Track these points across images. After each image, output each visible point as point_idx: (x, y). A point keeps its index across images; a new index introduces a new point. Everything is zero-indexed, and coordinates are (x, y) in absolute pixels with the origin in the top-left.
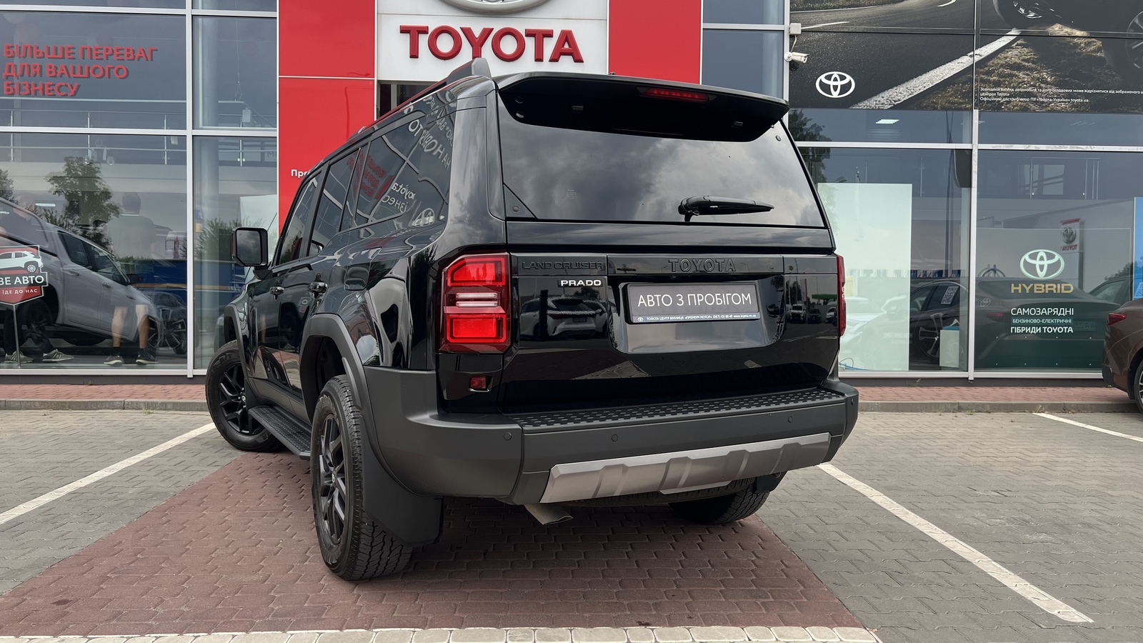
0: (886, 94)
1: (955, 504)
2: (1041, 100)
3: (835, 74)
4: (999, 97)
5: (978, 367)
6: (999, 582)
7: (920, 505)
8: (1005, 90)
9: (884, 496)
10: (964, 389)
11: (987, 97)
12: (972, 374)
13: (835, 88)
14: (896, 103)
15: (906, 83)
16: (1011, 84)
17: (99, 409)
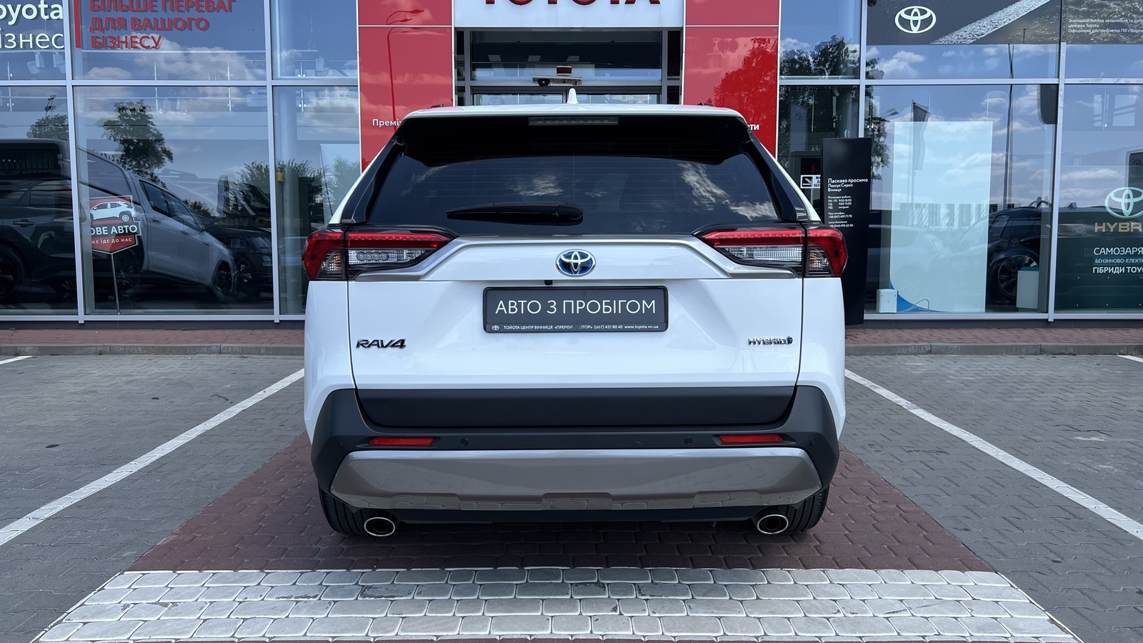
0: (969, 28)
1: (1058, 449)
2: (1132, 31)
3: (916, 9)
4: (1088, 28)
5: (1058, 308)
6: (1120, 528)
7: (1022, 450)
9: (984, 442)
10: (1044, 331)
12: (1052, 316)
13: (915, 23)
14: (978, 38)
15: (991, 16)
16: (1101, 14)
17: (197, 353)
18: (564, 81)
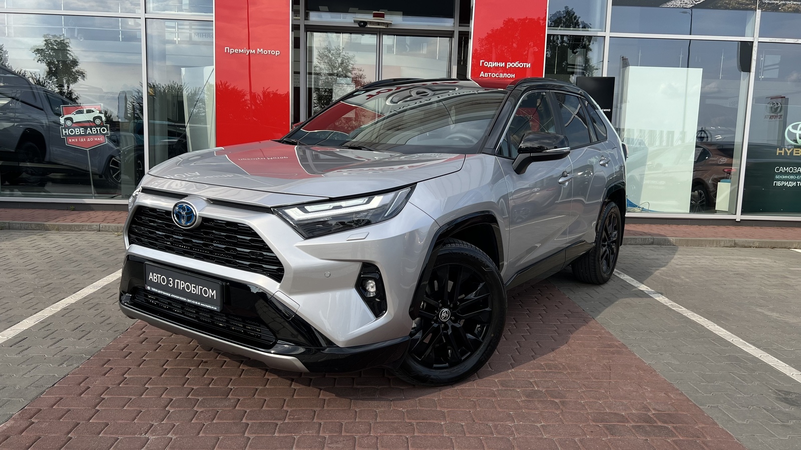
4: (777, 0)
5: (744, 211)
10: (733, 229)
12: (739, 217)
14: (696, 3)
17: (80, 230)
18: (378, 24)
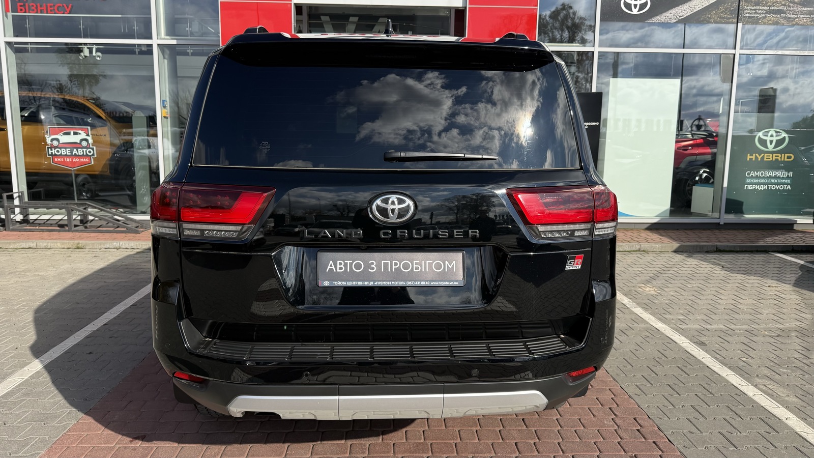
0: (673, 11)
2: (789, 16)
7: (720, 353)
8: (763, 8)
10: (717, 232)
11: (748, 13)
12: (722, 220)
13: (635, 6)
14: (680, 18)
15: (689, 2)
16: (767, 3)
